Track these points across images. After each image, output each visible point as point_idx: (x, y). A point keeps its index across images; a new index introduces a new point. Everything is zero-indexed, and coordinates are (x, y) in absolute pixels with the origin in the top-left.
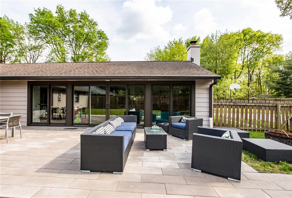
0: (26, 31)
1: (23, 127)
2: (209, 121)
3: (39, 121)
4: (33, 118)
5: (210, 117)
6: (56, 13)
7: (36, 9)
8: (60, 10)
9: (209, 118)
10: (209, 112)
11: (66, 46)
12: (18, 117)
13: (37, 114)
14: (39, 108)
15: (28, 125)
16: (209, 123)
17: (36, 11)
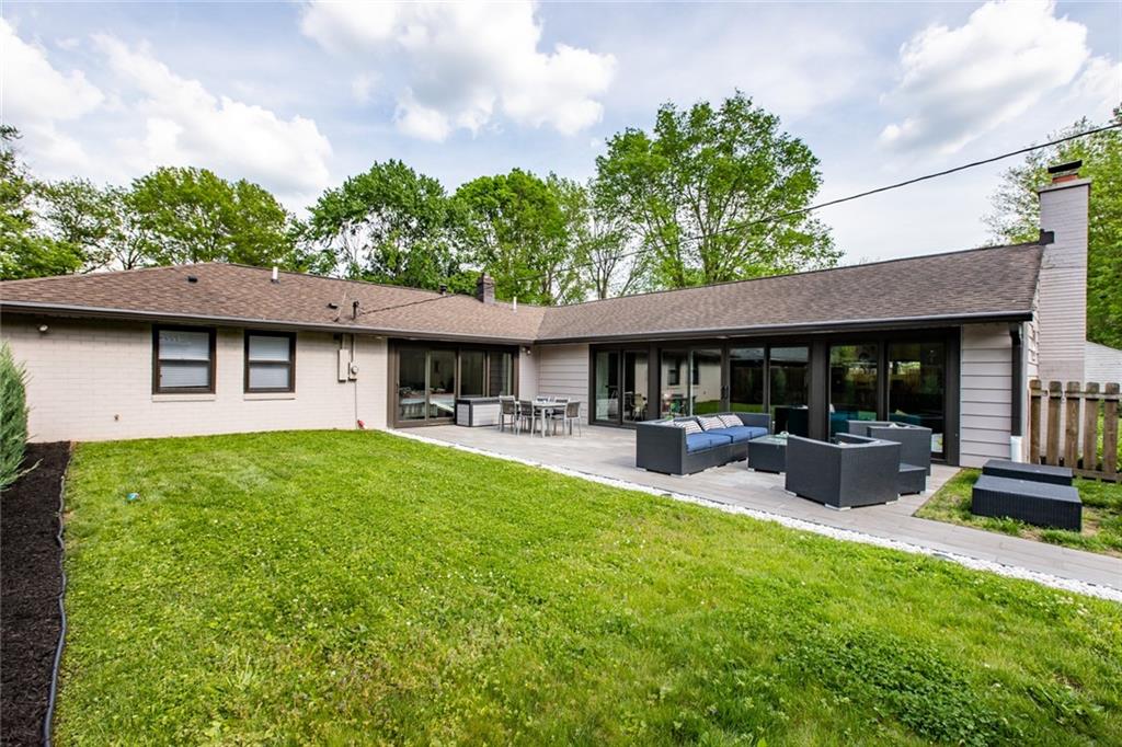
0: (591, 198)
1: (584, 426)
2: (1010, 445)
3: (606, 418)
4: (598, 414)
5: (1013, 435)
6: (656, 131)
7: (611, 138)
8: (666, 118)
9: (1013, 438)
10: (1010, 420)
11: (683, 216)
12: (577, 404)
13: (604, 406)
14: (607, 395)
15: (590, 423)
16: (1010, 451)
17: (610, 144)
